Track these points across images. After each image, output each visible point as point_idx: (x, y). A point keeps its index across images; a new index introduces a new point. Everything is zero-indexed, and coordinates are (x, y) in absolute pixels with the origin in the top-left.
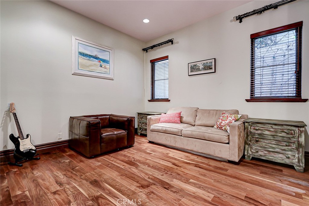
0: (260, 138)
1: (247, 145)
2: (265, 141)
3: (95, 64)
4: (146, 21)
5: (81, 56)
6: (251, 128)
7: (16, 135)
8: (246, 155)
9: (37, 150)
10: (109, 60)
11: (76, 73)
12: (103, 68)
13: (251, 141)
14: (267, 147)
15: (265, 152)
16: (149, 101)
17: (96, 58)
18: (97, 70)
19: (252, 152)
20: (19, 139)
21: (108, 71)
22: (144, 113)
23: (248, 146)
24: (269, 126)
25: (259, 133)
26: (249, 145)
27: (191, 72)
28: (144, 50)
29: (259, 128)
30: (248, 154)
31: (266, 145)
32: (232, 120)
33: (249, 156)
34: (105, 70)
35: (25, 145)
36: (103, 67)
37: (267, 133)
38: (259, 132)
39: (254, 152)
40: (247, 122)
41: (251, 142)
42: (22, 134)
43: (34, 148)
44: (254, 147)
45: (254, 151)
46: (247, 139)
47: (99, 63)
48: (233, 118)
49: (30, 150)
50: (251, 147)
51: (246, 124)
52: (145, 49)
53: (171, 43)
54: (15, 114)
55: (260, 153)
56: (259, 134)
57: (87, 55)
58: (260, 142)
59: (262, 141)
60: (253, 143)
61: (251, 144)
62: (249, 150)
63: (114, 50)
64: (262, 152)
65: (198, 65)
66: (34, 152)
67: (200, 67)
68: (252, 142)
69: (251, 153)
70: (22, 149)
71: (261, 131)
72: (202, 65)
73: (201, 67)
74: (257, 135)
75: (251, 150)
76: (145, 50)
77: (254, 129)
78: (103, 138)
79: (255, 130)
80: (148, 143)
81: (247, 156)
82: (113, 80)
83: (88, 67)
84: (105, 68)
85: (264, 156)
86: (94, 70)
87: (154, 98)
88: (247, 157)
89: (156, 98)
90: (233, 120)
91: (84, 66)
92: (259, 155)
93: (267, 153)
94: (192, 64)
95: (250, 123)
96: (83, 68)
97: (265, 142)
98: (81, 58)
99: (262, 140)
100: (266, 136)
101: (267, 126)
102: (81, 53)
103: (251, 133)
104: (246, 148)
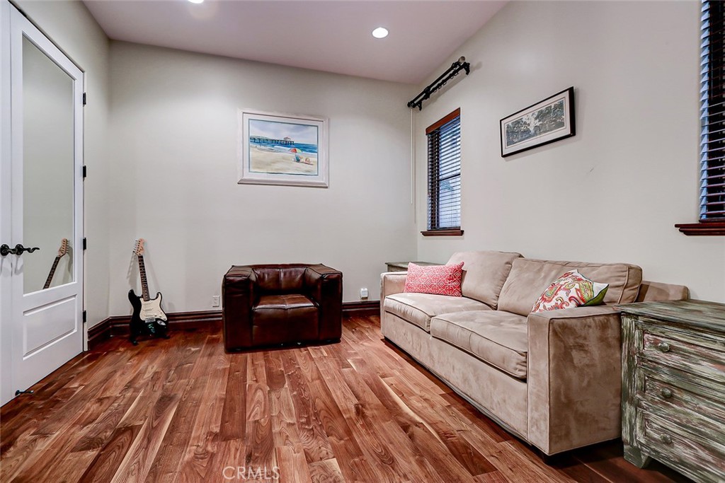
0: (679, 389)
1: (631, 404)
2: (702, 405)
3: (284, 158)
4: (380, 33)
5: (254, 145)
6: (642, 339)
7: (139, 293)
8: (627, 444)
9: (170, 322)
10: (316, 144)
11: (245, 180)
12: (303, 162)
13: (643, 390)
14: (708, 431)
15: (703, 454)
16: (425, 234)
17: (286, 143)
18: (289, 169)
19: (646, 434)
20: (142, 300)
21: (314, 168)
22: (395, 265)
23: (633, 409)
24: (715, 341)
25: (671, 363)
26: (637, 405)
27: (509, 143)
28: (411, 104)
29: (673, 343)
30: (632, 439)
31: (706, 424)
32: (566, 299)
33: (637, 452)
34: (308, 167)
35: (151, 312)
36: (302, 160)
37: (706, 369)
38: (674, 360)
39: (654, 439)
40: (629, 315)
41: (644, 396)
42: (148, 292)
43: (164, 318)
44: (657, 421)
45: (656, 436)
46: (630, 381)
47: (293, 155)
48: (573, 293)
49: (157, 319)
50: (643, 415)
51: (627, 321)
52: (413, 102)
53: (463, 71)
54: (142, 257)
55: (680, 450)
56: (675, 370)
57: (267, 140)
58: (680, 405)
59: (687, 402)
60: (652, 401)
61: (643, 403)
62: (638, 425)
63: (329, 120)
64: (688, 451)
65: (524, 120)
66: (163, 324)
67: (529, 125)
68: (649, 395)
69: (643, 441)
70: (144, 316)
71: (683, 356)
72: (536, 119)
73: (533, 123)
74: (666, 370)
75: (643, 429)
76: (415, 104)
77: (655, 344)
78: (256, 313)
79: (657, 348)
80: (382, 340)
81: (629, 446)
82: (327, 187)
83: (270, 165)
84: (308, 163)
85: (695, 468)
86: (282, 169)
87: (438, 225)
88: (629, 450)
89: (442, 225)
90: (570, 299)
91: (260, 164)
92: (676, 456)
93: (710, 458)
94: (510, 121)
95: (641, 320)
96: (259, 168)
97: (700, 411)
98: (256, 149)
99: (686, 397)
100: (703, 382)
101: (707, 339)
102: (254, 139)
103: (643, 360)
104: (627, 415)
